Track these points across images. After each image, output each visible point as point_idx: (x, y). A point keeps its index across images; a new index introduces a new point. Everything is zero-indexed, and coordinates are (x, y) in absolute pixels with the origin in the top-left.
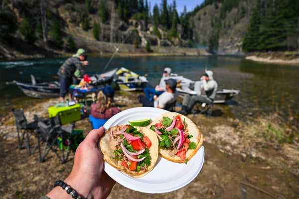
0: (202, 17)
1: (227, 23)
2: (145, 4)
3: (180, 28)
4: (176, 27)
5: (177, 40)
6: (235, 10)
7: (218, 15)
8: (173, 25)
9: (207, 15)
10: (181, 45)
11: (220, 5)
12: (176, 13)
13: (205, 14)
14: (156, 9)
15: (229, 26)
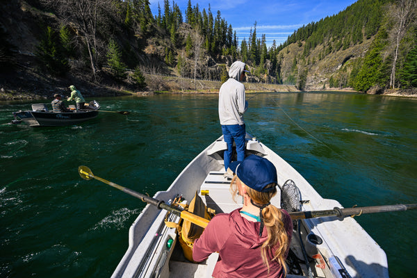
0: (285, 55)
1: (311, 60)
2: (233, 39)
3: (269, 63)
4: (265, 62)
5: (265, 76)
6: (320, 47)
7: (301, 53)
8: (262, 60)
9: (290, 53)
10: (270, 82)
11: (304, 43)
12: (265, 47)
13: (288, 52)
14: (244, 43)
15: (314, 63)
